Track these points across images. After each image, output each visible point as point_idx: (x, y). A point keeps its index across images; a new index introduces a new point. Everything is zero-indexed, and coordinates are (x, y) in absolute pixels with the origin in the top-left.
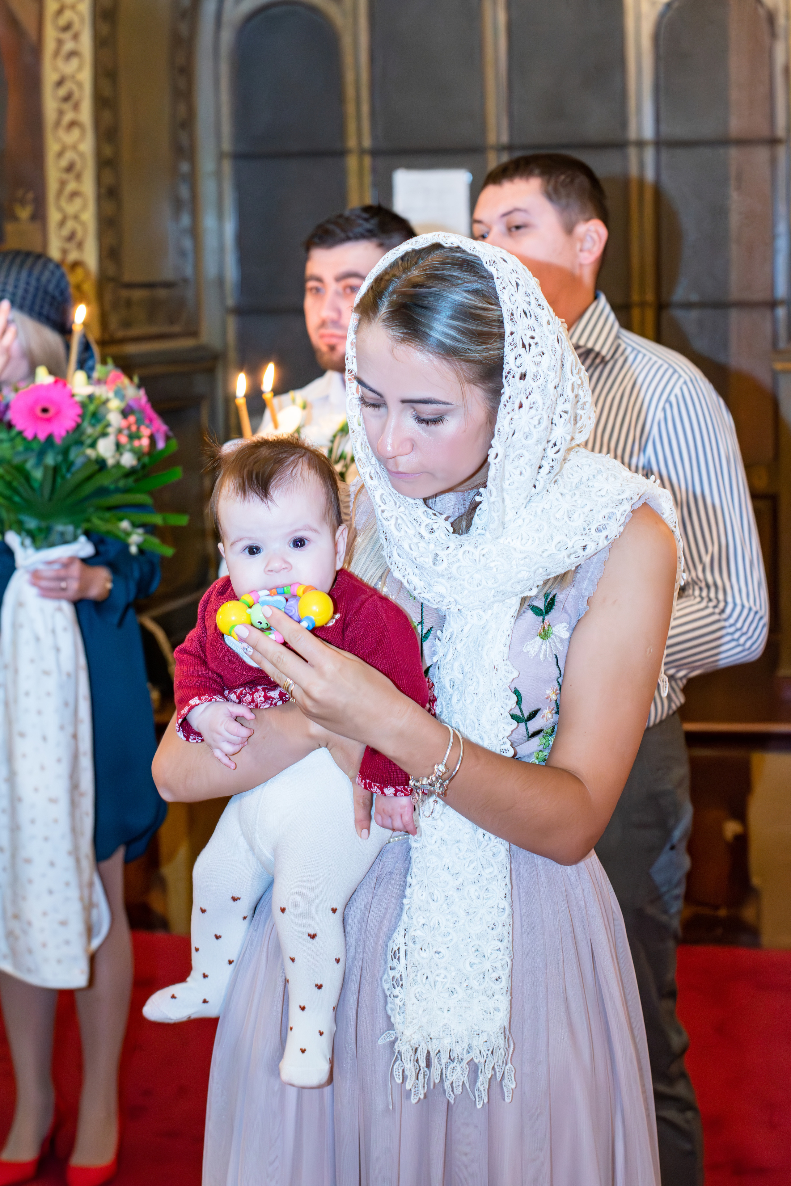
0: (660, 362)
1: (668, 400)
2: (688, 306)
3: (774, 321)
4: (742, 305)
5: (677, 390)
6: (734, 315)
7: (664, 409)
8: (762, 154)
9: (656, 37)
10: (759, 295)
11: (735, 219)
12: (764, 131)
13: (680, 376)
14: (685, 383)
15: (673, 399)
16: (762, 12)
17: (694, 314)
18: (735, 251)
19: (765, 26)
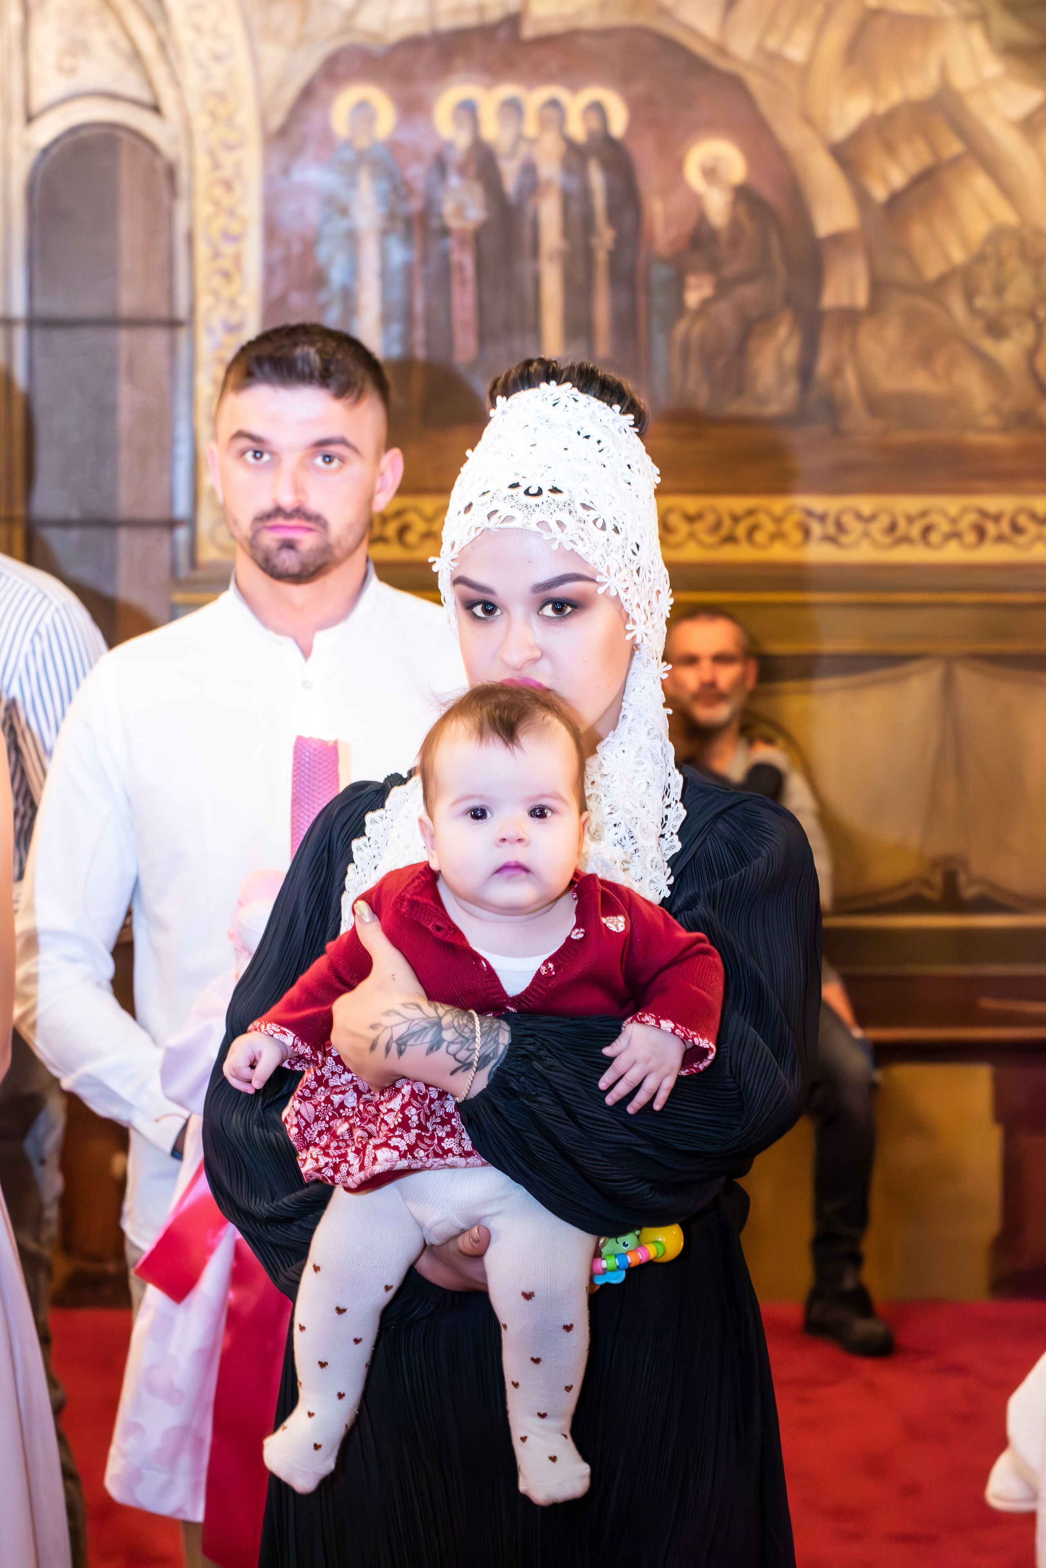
0: (27, 586)
1: (37, 632)
2: (66, 524)
3: (173, 545)
4: (134, 524)
5: (47, 619)
6: (124, 536)
7: (32, 642)
8: (157, 339)
9: (30, 190)
10: (154, 512)
11: (125, 418)
12: (162, 311)
13: (51, 603)
14: (57, 610)
15: (43, 630)
16: (159, 164)
17: (74, 535)
18: (125, 459)
19: (163, 181)
